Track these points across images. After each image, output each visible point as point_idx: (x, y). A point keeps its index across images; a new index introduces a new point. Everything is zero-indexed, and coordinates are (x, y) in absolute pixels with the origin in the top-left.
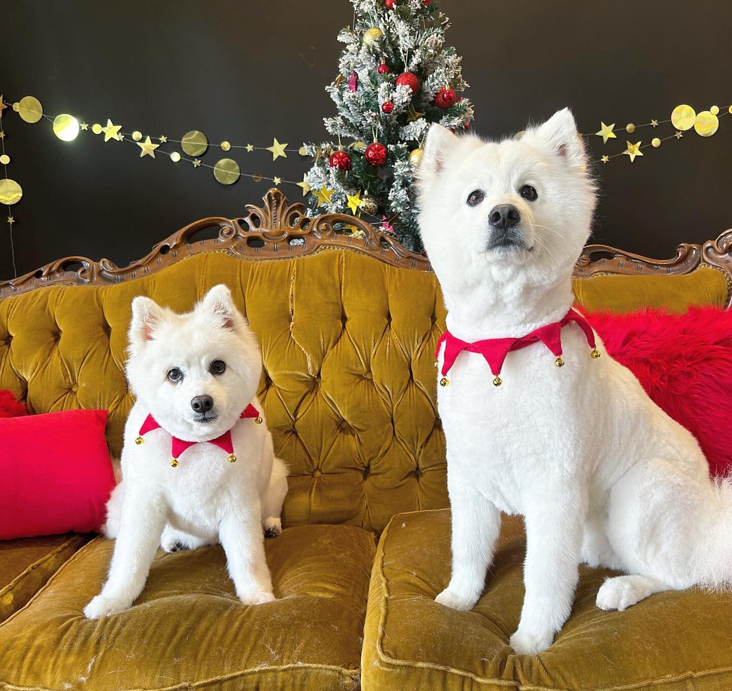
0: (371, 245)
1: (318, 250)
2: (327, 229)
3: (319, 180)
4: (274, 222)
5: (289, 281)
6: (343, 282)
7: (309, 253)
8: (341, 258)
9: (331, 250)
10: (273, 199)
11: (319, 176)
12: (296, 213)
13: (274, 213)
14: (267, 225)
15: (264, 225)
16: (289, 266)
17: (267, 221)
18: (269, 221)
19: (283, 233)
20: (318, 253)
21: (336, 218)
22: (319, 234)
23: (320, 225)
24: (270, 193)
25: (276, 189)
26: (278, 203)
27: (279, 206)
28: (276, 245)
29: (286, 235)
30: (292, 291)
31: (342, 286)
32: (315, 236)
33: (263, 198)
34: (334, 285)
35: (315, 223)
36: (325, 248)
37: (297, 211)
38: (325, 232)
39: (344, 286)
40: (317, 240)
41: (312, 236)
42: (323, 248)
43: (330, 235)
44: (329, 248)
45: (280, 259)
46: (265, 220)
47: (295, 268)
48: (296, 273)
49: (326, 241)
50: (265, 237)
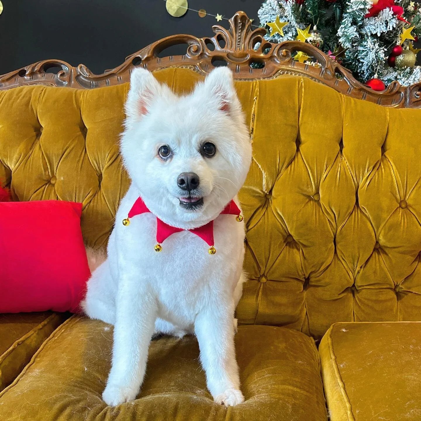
0: (325, 74)
1: (277, 74)
2: (286, 56)
3: (273, 12)
4: (238, 44)
5: (252, 101)
6: (302, 106)
7: (268, 76)
8: (300, 83)
9: (289, 76)
10: (239, 21)
11: (274, 8)
12: (259, 37)
13: (239, 36)
14: (231, 46)
15: (229, 46)
16: (251, 87)
17: (232, 42)
18: (234, 43)
19: (246, 55)
20: (276, 77)
21: (295, 46)
22: (279, 60)
23: (281, 51)
24: (237, 15)
25: (242, 12)
26: (243, 26)
27: (244, 29)
28: (237, 66)
29: (248, 57)
30: (254, 111)
31: (301, 110)
32: (274, 60)
33: (229, 21)
34: (294, 108)
35: (276, 49)
36: (283, 73)
37: (259, 35)
38: (284, 58)
39: (303, 110)
40: (276, 65)
41: (271, 61)
42: (281, 73)
43: (289, 61)
44: (287, 73)
45: (241, 79)
46: (230, 42)
47: (257, 89)
48: (258, 93)
49: (284, 67)
50: (229, 58)
